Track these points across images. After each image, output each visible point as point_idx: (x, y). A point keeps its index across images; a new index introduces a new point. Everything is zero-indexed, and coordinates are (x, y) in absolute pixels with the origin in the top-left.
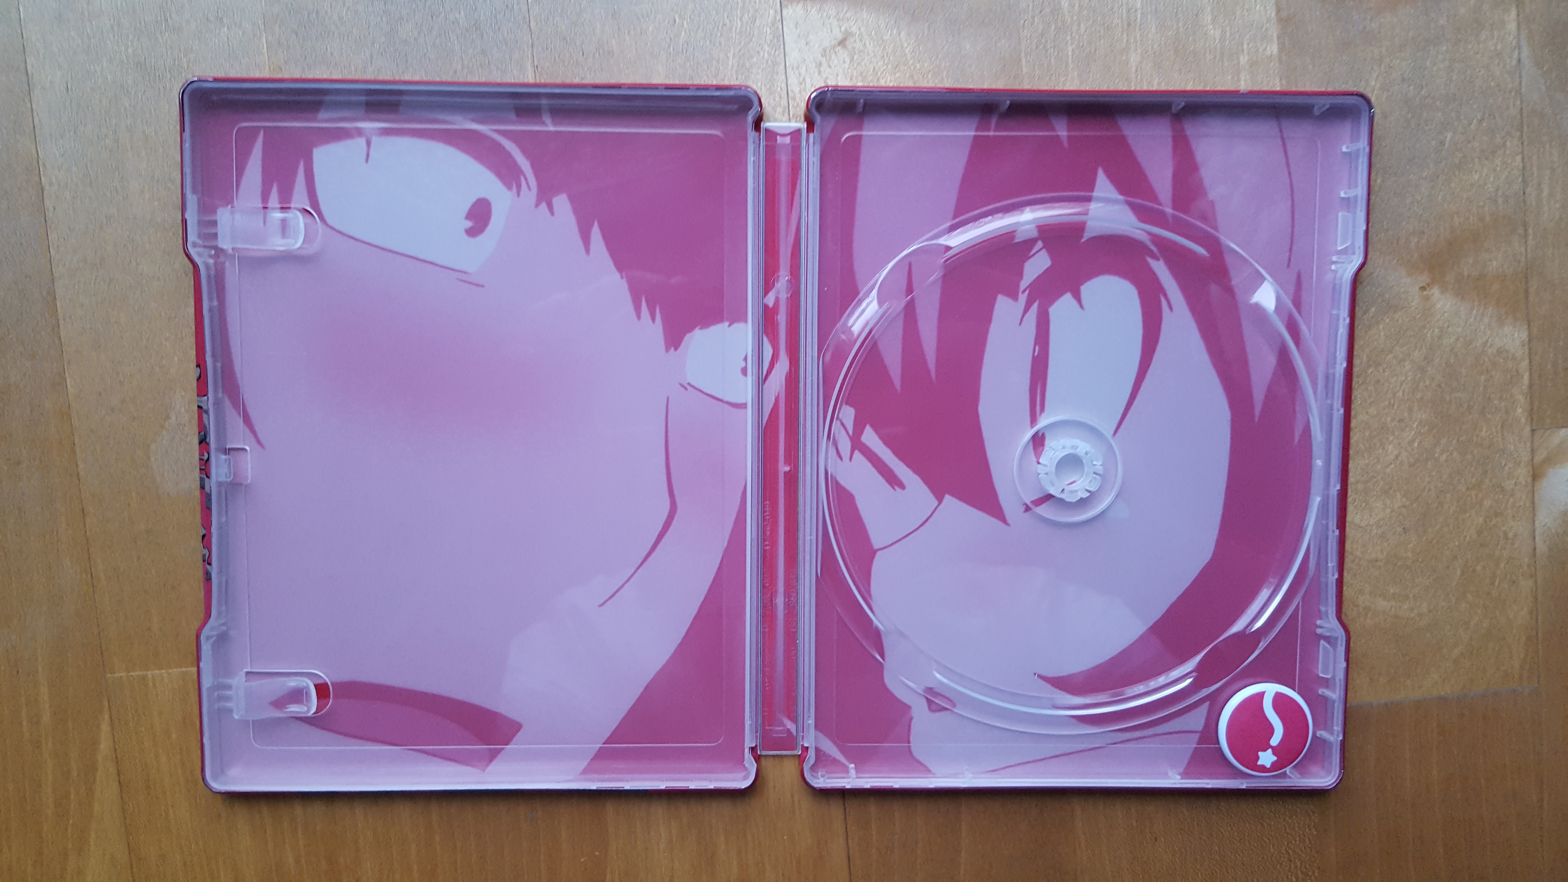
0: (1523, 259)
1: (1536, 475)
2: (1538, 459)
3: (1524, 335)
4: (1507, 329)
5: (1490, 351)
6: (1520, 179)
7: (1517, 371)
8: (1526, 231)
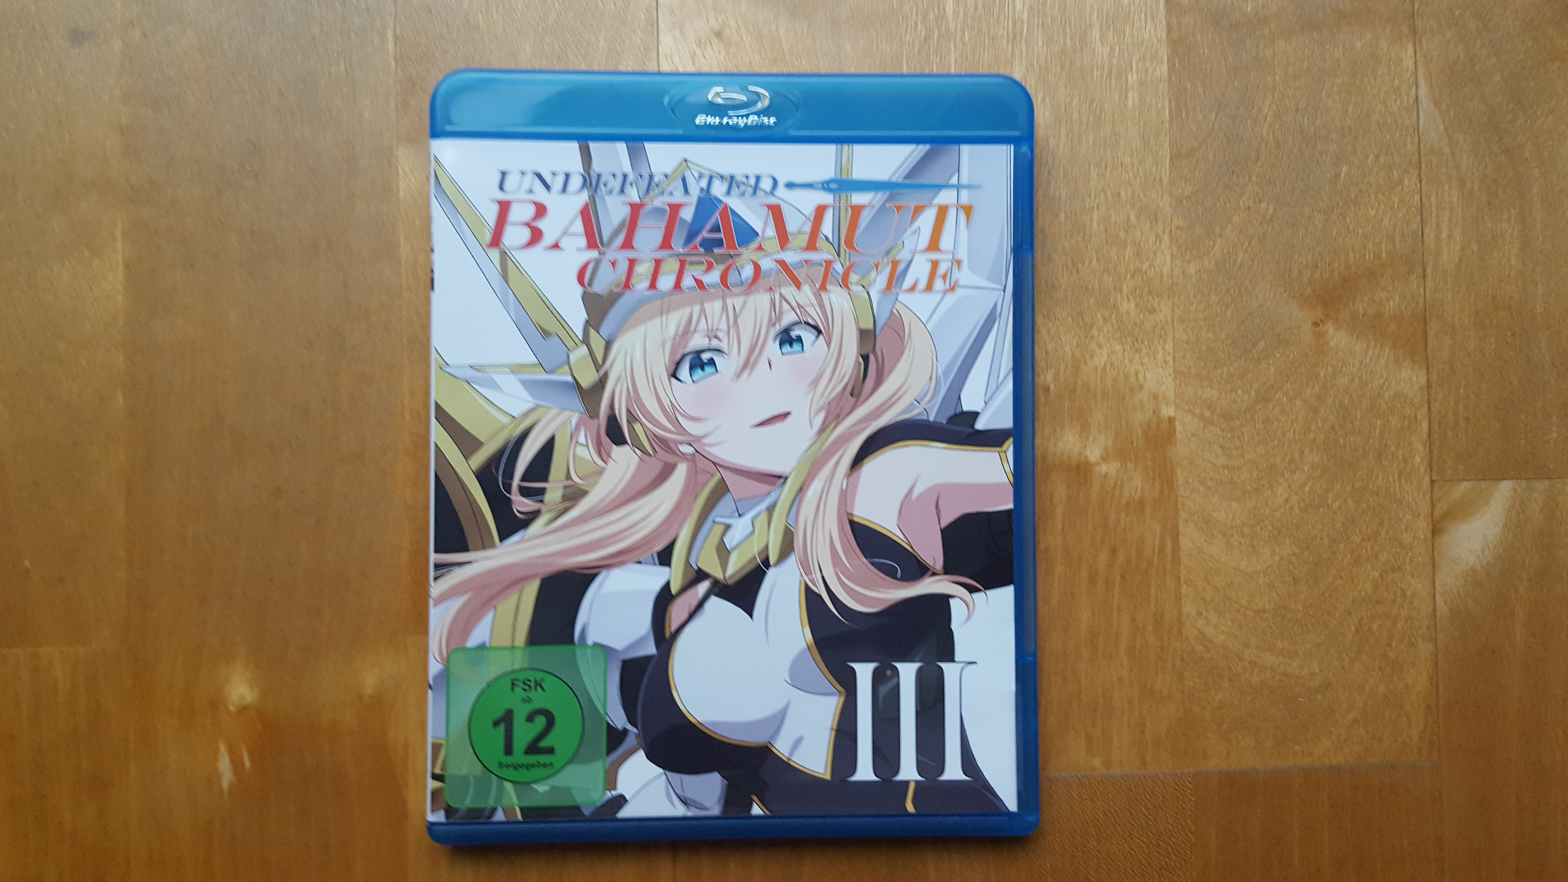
0: (1421, 301)
1: (1436, 530)
2: (1437, 513)
3: (1423, 380)
4: (1405, 373)
5: (1386, 395)
6: (1419, 219)
7: (1416, 417)
8: (1424, 270)
